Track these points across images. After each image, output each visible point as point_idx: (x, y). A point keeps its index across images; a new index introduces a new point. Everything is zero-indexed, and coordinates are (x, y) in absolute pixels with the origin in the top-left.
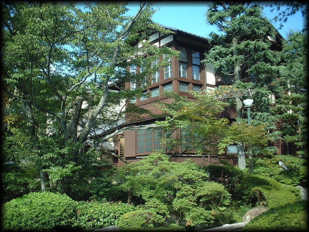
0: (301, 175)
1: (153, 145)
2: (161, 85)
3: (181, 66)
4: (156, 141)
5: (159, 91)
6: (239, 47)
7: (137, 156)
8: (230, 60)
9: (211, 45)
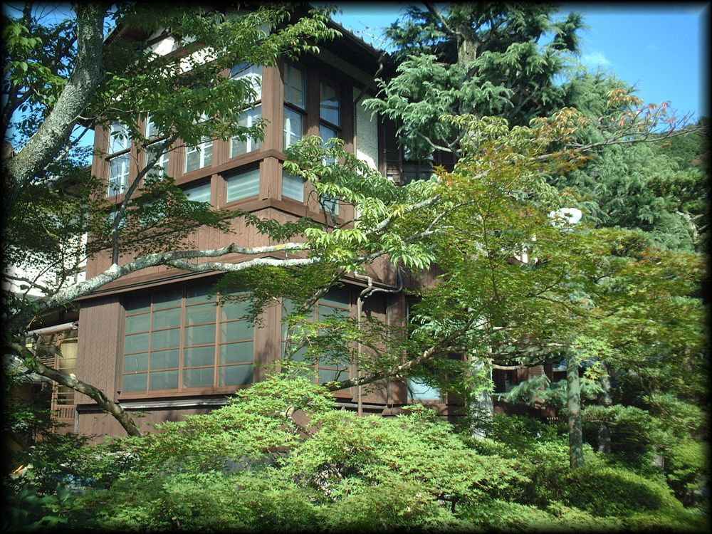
0: (676, 468)
1: (181, 366)
2: (219, 174)
3: (288, 121)
4: (190, 355)
5: (209, 194)
6: (496, 62)
7: (122, 401)
8: (470, 95)
9: (381, 66)
